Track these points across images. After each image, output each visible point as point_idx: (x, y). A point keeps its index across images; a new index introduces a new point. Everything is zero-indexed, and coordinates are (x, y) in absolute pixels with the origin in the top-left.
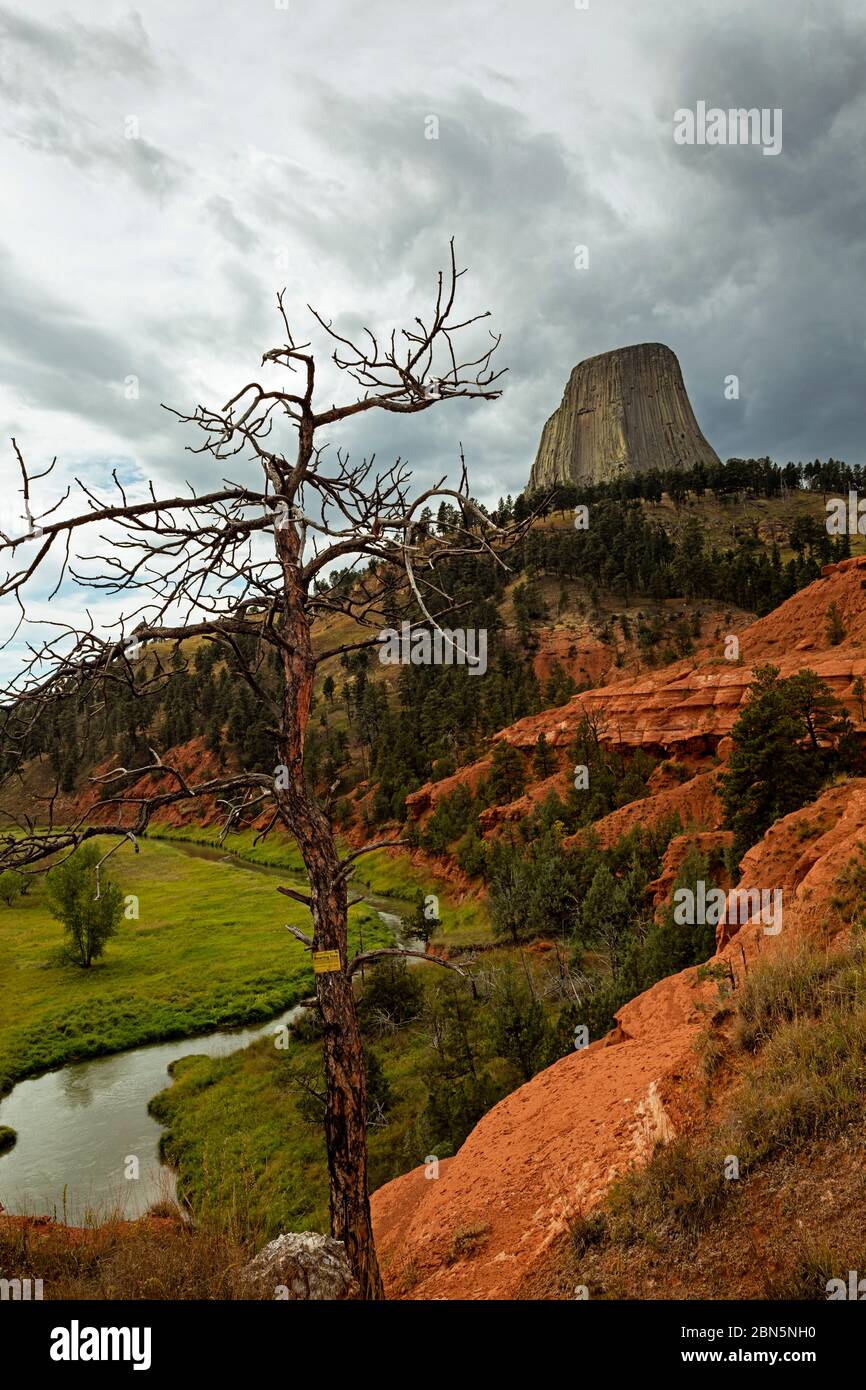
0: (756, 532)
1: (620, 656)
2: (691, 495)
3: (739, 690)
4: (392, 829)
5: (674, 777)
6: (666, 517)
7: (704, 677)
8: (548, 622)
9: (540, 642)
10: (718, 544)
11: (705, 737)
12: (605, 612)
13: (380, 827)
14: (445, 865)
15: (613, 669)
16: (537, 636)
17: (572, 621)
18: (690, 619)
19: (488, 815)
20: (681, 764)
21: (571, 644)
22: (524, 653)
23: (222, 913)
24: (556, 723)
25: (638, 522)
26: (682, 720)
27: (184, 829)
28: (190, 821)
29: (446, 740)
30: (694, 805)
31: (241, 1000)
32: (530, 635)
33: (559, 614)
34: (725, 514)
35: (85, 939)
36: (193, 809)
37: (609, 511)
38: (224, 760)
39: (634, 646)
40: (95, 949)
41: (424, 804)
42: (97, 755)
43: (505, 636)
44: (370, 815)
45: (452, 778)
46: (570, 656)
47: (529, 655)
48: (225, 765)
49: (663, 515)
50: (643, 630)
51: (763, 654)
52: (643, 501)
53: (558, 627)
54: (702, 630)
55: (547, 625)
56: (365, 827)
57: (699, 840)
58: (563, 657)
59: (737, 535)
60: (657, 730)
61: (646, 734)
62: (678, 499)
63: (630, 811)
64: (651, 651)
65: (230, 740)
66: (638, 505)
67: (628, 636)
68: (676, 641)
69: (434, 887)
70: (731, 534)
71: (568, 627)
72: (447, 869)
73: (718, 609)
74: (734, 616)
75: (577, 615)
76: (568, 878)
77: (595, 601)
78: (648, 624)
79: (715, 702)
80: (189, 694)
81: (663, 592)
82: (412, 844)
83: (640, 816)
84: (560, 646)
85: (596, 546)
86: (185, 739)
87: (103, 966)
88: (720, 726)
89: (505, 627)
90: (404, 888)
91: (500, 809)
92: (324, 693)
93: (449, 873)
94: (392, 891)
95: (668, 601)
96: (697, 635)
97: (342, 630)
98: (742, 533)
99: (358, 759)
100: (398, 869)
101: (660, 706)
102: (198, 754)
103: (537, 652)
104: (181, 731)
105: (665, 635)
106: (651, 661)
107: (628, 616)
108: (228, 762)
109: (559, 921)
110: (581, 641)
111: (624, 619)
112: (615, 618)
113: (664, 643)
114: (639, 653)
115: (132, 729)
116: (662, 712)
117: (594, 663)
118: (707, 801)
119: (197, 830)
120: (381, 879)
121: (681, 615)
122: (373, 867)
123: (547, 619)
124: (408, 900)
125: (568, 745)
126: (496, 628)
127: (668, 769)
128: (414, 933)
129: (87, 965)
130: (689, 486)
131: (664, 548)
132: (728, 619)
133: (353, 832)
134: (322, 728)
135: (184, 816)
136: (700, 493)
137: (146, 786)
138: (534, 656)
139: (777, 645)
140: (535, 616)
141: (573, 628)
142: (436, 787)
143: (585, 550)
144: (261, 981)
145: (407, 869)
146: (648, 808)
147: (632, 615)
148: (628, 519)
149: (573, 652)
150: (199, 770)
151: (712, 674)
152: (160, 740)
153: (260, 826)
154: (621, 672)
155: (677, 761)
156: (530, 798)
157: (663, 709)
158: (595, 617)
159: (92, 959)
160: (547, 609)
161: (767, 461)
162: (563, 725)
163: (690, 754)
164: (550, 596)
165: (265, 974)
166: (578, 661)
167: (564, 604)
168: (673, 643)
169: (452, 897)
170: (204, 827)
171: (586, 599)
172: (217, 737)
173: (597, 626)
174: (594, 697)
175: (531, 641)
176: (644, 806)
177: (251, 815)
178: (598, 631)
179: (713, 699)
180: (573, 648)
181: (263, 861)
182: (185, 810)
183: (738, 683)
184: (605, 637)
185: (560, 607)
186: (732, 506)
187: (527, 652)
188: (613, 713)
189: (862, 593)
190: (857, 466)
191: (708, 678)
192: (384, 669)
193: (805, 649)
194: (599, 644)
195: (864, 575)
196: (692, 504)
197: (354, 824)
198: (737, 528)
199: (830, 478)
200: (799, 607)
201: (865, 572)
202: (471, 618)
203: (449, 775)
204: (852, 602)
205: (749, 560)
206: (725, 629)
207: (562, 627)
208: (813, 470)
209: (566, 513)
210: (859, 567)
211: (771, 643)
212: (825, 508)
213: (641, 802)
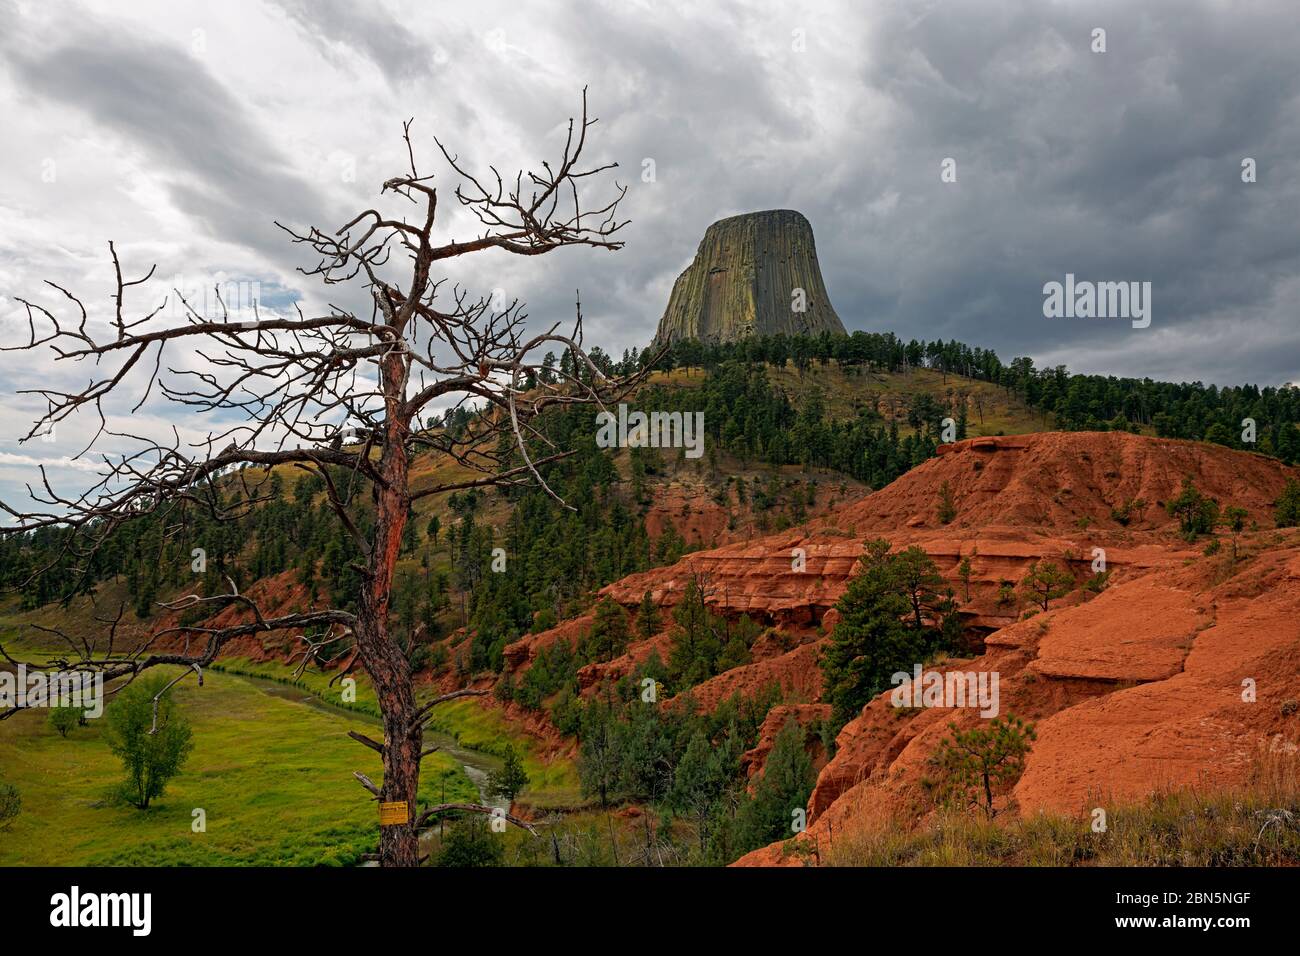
0: (876, 405)
1: (734, 518)
2: (816, 363)
3: (848, 562)
4: (486, 679)
5: (778, 645)
6: (788, 383)
7: (814, 547)
8: (663, 479)
9: (654, 498)
10: (838, 414)
11: (812, 607)
12: (722, 474)
13: (474, 678)
14: (538, 721)
15: (725, 531)
16: (651, 492)
17: (688, 479)
18: (805, 487)
19: (586, 672)
20: (786, 633)
21: (685, 503)
22: (637, 508)
23: (296, 758)
24: (664, 581)
25: (761, 386)
26: (790, 589)
27: (266, 665)
28: (273, 658)
29: (550, 591)
30: (795, 675)
31: (309, 852)
32: (645, 491)
33: (675, 471)
34: (848, 385)
35: (145, 777)
36: (277, 644)
37: (733, 372)
38: (316, 595)
39: (748, 509)
40: (155, 789)
41: (521, 656)
42: (179, 581)
43: (618, 489)
44: (466, 664)
45: (553, 631)
46: (684, 515)
47: (641, 511)
48: (316, 601)
49: (786, 380)
50: (758, 495)
51: (874, 528)
52: (767, 365)
53: (673, 485)
54: (817, 499)
55: (662, 482)
56: (458, 676)
57: (797, 712)
58: (676, 516)
59: (858, 407)
60: (764, 597)
61: (753, 599)
62: (803, 366)
63: (731, 677)
64: (765, 516)
65: (325, 575)
66: (762, 368)
67: (742, 500)
68: (791, 508)
69: (525, 743)
70: (852, 405)
71: (683, 485)
72: (540, 725)
73: (833, 479)
74: (849, 487)
75: (694, 474)
76: (663, 742)
78: (764, 489)
79: (824, 573)
80: (286, 523)
81: (783, 458)
82: (505, 697)
83: (741, 683)
84: (676, 504)
85: (718, 406)
86: (276, 570)
87: (161, 808)
88: (828, 597)
89: (619, 480)
90: (494, 742)
91: (599, 666)
92: (429, 533)
93: (542, 729)
94: (481, 744)
95: (785, 467)
96: (812, 504)
97: (452, 470)
98: (862, 406)
99: (458, 604)
100: (490, 722)
101: (769, 573)
102: (289, 587)
103: (650, 508)
104: (273, 563)
105: (780, 502)
106: (764, 527)
107: (745, 479)
108: (319, 598)
109: (652, 786)
110: (695, 500)
111: (740, 482)
112: (731, 480)
113: (778, 509)
114: (752, 517)
115: (220, 556)
116: (771, 579)
117: (707, 524)
118: (809, 672)
119: (280, 667)
120: (470, 732)
121: (797, 482)
122: (462, 719)
123: (663, 475)
124: (497, 755)
125: (674, 605)
126: (610, 481)
127: (772, 637)
128: (500, 790)
129: (144, 806)
130: (815, 354)
131: (784, 415)
132: (843, 490)
133: (445, 680)
134: (423, 570)
135: (267, 652)
136: (824, 362)
137: (229, 617)
138: (647, 512)
139: (891, 519)
140: (651, 472)
141: (689, 487)
142: (536, 639)
144: (333, 833)
145: (498, 723)
146: (750, 676)
147: (748, 478)
148: (752, 383)
149: (686, 511)
150: (288, 605)
151: (824, 544)
152: (250, 570)
154: (733, 535)
155: (782, 629)
156: (631, 657)
157: (771, 575)
158: (711, 477)
159: (151, 799)
160: (664, 466)
161: (892, 336)
162: (671, 584)
163: (795, 622)
165: (338, 825)
166: (691, 520)
168: (786, 510)
169: (542, 755)
170: (288, 665)
172: (311, 572)
173: (713, 486)
174: (703, 558)
176: (746, 673)
177: (337, 655)
178: (714, 491)
179: (823, 569)
180: (686, 507)
181: (347, 704)
182: (269, 646)
183: (848, 554)
184: (720, 499)
185: (677, 464)
186: (855, 377)
187: (640, 507)
188: (722, 575)
189: (976, 473)
190: (978, 350)
191: (821, 547)
192: (493, 513)
193: (915, 526)
194: (714, 505)
195: (978, 457)
196: (816, 373)
197: (447, 672)
198: (858, 400)
199: (951, 358)
200: (913, 483)
201: (979, 454)
202: (586, 468)
203: (550, 627)
204: (964, 483)
205: (867, 433)
206: (839, 500)
207: (678, 484)
208: (936, 349)
209: (691, 370)
210: (974, 448)
211: (883, 517)
212: (944, 388)
213: (743, 669)
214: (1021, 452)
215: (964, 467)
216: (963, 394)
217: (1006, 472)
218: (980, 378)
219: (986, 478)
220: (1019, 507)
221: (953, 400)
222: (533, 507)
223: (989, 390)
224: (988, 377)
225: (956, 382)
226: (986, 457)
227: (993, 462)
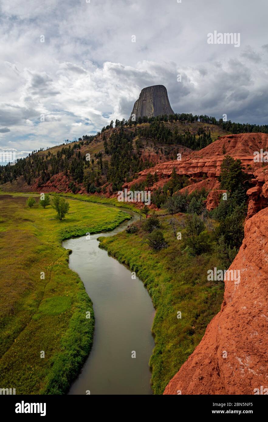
0: (189, 131)
1: (161, 157)
2: (174, 121)
3: (204, 163)
6: (169, 126)
7: (194, 160)
10: (181, 133)
12: (157, 147)
13: (115, 193)
15: (159, 160)
16: (141, 152)
18: (176, 149)
19: (147, 189)
21: (149, 154)
22: (138, 156)
23: (85, 210)
24: (155, 170)
25: (163, 127)
26: (191, 169)
27: (60, 193)
28: (62, 192)
29: (129, 173)
30: (203, 186)
31: (105, 226)
32: (140, 151)
33: (146, 147)
34: (182, 126)
35: (60, 214)
36: (62, 189)
37: (156, 124)
38: (69, 178)
39: (164, 155)
40: (63, 216)
41: (127, 187)
42: (36, 176)
43: (133, 152)
44: (111, 190)
46: (149, 157)
48: (70, 179)
49: (168, 125)
50: (166, 152)
51: (206, 156)
52: (163, 122)
56: (110, 193)
58: (147, 157)
60: (186, 171)
61: (183, 172)
62: (172, 122)
63: (189, 187)
65: (70, 173)
66: (163, 123)
67: (162, 153)
70: (183, 131)
73: (182, 147)
74: (186, 149)
75: (150, 147)
77: (155, 144)
78: (167, 150)
79: (198, 166)
80: (57, 162)
81: (171, 143)
83: (191, 188)
84: (147, 154)
85: (155, 131)
86: (57, 173)
87: (65, 220)
88: (204, 170)
89: (133, 149)
91: (149, 188)
95: (171, 145)
97: (93, 149)
98: (186, 131)
99: (103, 178)
101: (185, 166)
102: (62, 176)
104: (56, 171)
105: (171, 153)
106: (168, 158)
107: (162, 148)
109: (183, 210)
110: (151, 153)
112: (159, 148)
113: (170, 155)
114: (165, 157)
115: (44, 170)
116: (186, 168)
117: (155, 159)
119: (64, 194)
120: (118, 204)
121: (174, 148)
123: (143, 148)
125: (160, 175)
126: (131, 149)
127: (192, 179)
128: (143, 212)
129: (61, 220)
130: (174, 119)
131: (169, 133)
133: (107, 194)
134: (92, 171)
135: (60, 190)
136: (176, 121)
137: (49, 183)
138: (141, 156)
139: (210, 154)
140: (141, 147)
141: (150, 150)
142: (129, 184)
143: (152, 132)
144: (106, 223)
146: (193, 187)
147: (163, 148)
148: (161, 126)
149: (149, 156)
150: (63, 180)
152: (51, 173)
153: (81, 193)
154: (161, 160)
155: (193, 178)
156: (157, 186)
158: (155, 148)
159: (62, 218)
160: (143, 146)
161: (191, 114)
162: (158, 171)
164: (144, 143)
165: (107, 221)
166: (151, 158)
167: (147, 145)
169: (139, 207)
170: (65, 193)
171: (153, 144)
172: (67, 172)
173: (155, 150)
174: (164, 165)
175: (140, 153)
177: (78, 190)
178: (155, 151)
180: (149, 155)
181: (85, 200)
182: (60, 189)
183: (203, 161)
184: (157, 153)
185: (146, 145)
186: (183, 124)
187: (139, 155)
188: (170, 168)
189: (229, 143)
190: (211, 117)
191: (195, 160)
192: (105, 158)
193: (217, 155)
194: (156, 154)
195: (229, 139)
196: (174, 123)
197: (107, 192)
198: (185, 129)
199: (205, 119)
200: (213, 146)
202: (126, 147)
203: (132, 181)
204: (226, 145)
205: (189, 137)
206: (184, 152)
207: (147, 150)
208: (201, 117)
209: (146, 123)
210: (228, 137)
211: (207, 153)
212: (204, 126)
213: (191, 185)
214: (239, 138)
215: (226, 142)
216: (208, 127)
217: (236, 142)
218: (211, 124)
219: (231, 144)
220: (242, 149)
221: (206, 129)
222: (116, 156)
223: (214, 126)
224: (213, 123)
225: (206, 125)
226: (231, 139)
227: (233, 140)
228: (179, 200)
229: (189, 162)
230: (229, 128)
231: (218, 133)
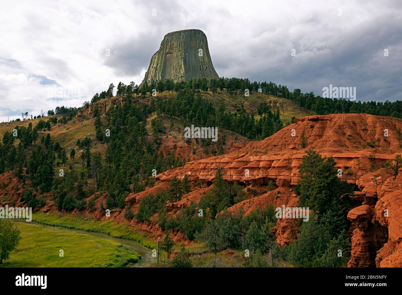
0: (243, 106)
1: (194, 150)
2: (219, 90)
3: (269, 163)
4: (116, 212)
5: (251, 193)
7: (252, 157)
8: (165, 134)
9: (162, 142)
10: (230, 110)
11: (264, 178)
13: (110, 211)
14: (148, 226)
15: (192, 155)
16: (161, 139)
17: (175, 134)
18: (221, 138)
19: (170, 205)
20: (254, 188)
21: (175, 144)
22: (155, 146)
24: (186, 172)
25: (200, 100)
29: (138, 177)
30: (269, 202)
32: (158, 139)
33: (170, 131)
34: (231, 98)
37: (188, 93)
38: (24, 181)
39: (200, 146)
40: (5, 257)
43: (147, 139)
45: (145, 192)
46: (174, 148)
47: (157, 147)
48: (25, 184)
49: (209, 96)
52: (200, 90)
53: (170, 137)
54: (226, 142)
56: (102, 211)
58: (171, 149)
59: (236, 107)
60: (238, 176)
61: (234, 177)
62: (214, 91)
63: (244, 204)
65: (27, 173)
66: (199, 92)
68: (217, 146)
69: (143, 234)
70: (234, 106)
71: (174, 137)
72: (149, 227)
73: (232, 134)
74: (239, 138)
75: (177, 132)
76: (236, 226)
79: (260, 166)
82: (130, 217)
83: (249, 206)
84: (171, 144)
85: (186, 106)
88: (269, 174)
89: (148, 135)
91: (174, 203)
92: (70, 156)
93: (150, 229)
94: (123, 236)
96: (224, 144)
98: (238, 107)
99: (91, 184)
100: (123, 227)
101: (236, 167)
102: (10, 179)
103: (161, 146)
105: (212, 143)
106: (207, 153)
108: (26, 182)
110: (178, 143)
113: (211, 146)
114: (201, 149)
116: (239, 169)
117: (184, 152)
120: (115, 232)
122: (109, 227)
123: (165, 133)
124: (131, 240)
125: (193, 181)
126: (144, 135)
127: (249, 190)
128: (163, 248)
129: (1, 263)
130: (218, 86)
131: (210, 110)
132: (236, 139)
133: (96, 213)
134: (70, 170)
136: (222, 90)
138: (160, 147)
139: (279, 147)
140: (160, 131)
141: (176, 137)
142: (138, 195)
143: (181, 107)
145: (127, 228)
146: (252, 203)
148: (196, 97)
149: (175, 147)
150: (11, 186)
151: (255, 156)
153: (45, 210)
154: (195, 156)
155: (252, 187)
156: (188, 199)
157: (239, 168)
160: (165, 129)
161: (247, 80)
162: (189, 173)
163: (258, 184)
164: (167, 124)
166: (177, 150)
167: (172, 128)
168: (215, 146)
169: (154, 238)
171: (181, 126)
172: (21, 172)
174: (200, 163)
175: (158, 141)
176: (250, 202)
177: (40, 205)
178: (186, 139)
179: (259, 165)
180: (175, 145)
181: (53, 224)
183: (269, 159)
184: (189, 142)
185: (170, 129)
186: (234, 96)
187: (157, 145)
188: (212, 169)
189: (311, 130)
190: (280, 86)
191: (254, 157)
192: (96, 148)
193: (293, 149)
194: (186, 144)
195: (311, 123)
196: (219, 93)
197: (96, 209)
198: (236, 105)
199: (270, 89)
200: (285, 133)
201: (311, 122)
202: (134, 130)
203: (143, 190)
204: (307, 133)
205: (244, 117)
206: (235, 143)
207: (172, 136)
208: (264, 85)
209: (170, 92)
210: (309, 120)
211: (275, 146)
212: (268, 100)
213: (248, 200)
214: (328, 121)
215: (306, 127)
216: (275, 103)
217: (323, 129)
218: (280, 96)
219: (315, 131)
220: (335, 141)
221: (272, 105)
222: (115, 145)
223: (285, 101)
224: (284, 96)
225: (272, 98)
226: (314, 123)
227: (317, 125)
228: (228, 226)
229: (244, 159)
230: (310, 104)
231: (292, 112)
